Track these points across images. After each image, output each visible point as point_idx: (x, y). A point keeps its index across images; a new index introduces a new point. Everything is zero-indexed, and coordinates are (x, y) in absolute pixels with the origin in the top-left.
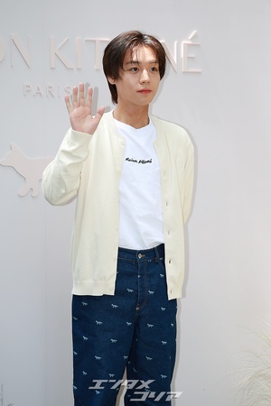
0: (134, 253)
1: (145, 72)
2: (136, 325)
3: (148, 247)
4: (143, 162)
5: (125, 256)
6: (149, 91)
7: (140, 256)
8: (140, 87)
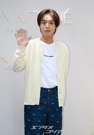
0: (47, 89)
2: (48, 115)
3: (52, 87)
4: (50, 57)
5: (43, 90)
6: (49, 31)
7: (49, 91)
8: (46, 29)
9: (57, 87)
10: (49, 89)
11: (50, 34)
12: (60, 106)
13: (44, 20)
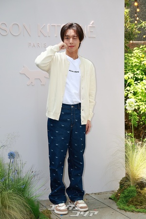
0: (70, 105)
1: (71, 39)
2: (71, 132)
3: (76, 103)
4: (76, 72)
5: (65, 107)
6: (73, 46)
7: (72, 107)
8: (70, 45)
9: (80, 104)
10: (72, 105)
11: (74, 49)
12: (82, 124)
13: (67, 36)
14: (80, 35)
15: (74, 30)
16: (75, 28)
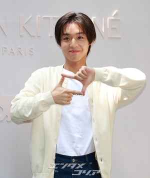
0: (70, 158)
5: (64, 160)
11: (79, 56)
13: (67, 34)
14: (89, 31)
15: (78, 24)
16: (80, 21)
